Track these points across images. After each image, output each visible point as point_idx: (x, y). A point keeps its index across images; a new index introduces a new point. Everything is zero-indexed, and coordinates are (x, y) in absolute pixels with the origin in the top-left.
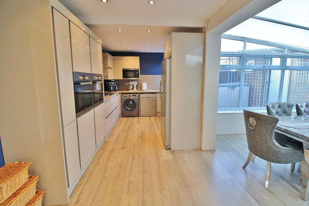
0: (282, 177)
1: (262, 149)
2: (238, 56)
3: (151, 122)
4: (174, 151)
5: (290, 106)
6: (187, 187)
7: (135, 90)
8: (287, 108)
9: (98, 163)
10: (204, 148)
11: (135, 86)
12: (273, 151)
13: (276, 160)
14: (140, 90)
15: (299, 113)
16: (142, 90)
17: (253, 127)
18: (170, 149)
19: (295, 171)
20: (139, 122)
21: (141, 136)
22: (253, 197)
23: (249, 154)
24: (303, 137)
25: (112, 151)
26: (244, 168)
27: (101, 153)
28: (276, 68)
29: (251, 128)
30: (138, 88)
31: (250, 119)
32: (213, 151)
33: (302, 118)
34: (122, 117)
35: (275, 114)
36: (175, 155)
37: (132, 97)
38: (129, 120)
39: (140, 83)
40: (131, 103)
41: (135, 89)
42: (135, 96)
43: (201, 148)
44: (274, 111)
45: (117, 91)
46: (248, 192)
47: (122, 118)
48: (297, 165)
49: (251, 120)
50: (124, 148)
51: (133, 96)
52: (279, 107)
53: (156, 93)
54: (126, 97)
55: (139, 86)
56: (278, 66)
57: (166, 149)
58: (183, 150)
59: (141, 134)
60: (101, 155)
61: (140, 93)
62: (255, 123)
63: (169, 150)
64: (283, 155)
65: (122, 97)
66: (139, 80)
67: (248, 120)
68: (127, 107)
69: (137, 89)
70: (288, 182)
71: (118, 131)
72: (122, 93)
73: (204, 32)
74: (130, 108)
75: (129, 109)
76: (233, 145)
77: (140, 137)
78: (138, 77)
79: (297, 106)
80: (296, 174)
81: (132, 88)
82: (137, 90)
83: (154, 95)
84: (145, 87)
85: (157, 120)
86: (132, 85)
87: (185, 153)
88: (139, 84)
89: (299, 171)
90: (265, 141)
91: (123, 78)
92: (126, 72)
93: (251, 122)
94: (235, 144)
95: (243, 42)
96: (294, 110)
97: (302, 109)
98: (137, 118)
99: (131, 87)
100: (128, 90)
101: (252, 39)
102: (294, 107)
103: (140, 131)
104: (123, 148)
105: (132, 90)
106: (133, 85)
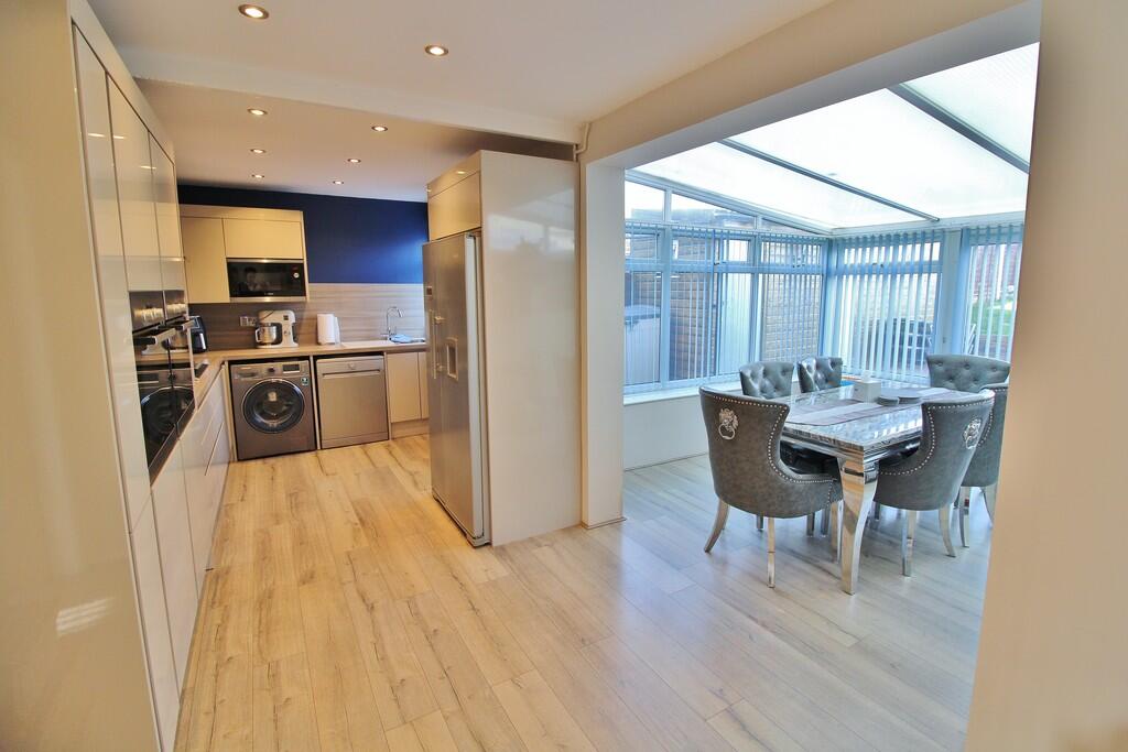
0: (793, 552)
1: (754, 488)
2: (652, 231)
3: (377, 465)
4: (502, 548)
5: (786, 371)
6: (587, 643)
7: (289, 347)
8: (781, 377)
9: (223, 663)
10: (591, 520)
11: (287, 327)
12: (780, 487)
13: (786, 511)
14: (308, 342)
15: (805, 386)
16: (319, 344)
17: (731, 433)
18: (489, 544)
19: (815, 531)
20: (327, 469)
21: (361, 520)
22: (750, 617)
23: (720, 509)
24: (836, 444)
25: (265, 600)
26: (708, 550)
27: (219, 622)
28: (738, 269)
29: (728, 438)
30: (300, 337)
31: (722, 415)
32: (616, 523)
33: (812, 398)
34: (239, 460)
35: (758, 393)
36: (512, 560)
37: (281, 375)
38: (279, 471)
39: (306, 315)
40: (273, 397)
41: (288, 340)
42: (296, 367)
43: (584, 520)
44: (756, 386)
45: (205, 355)
46: (739, 610)
47: (239, 465)
48: (819, 515)
49: (727, 417)
50: (312, 577)
51: (286, 368)
52: (765, 373)
53: (380, 353)
54: (253, 375)
55: (307, 330)
56: (743, 263)
57: (475, 547)
58: (531, 540)
59: (358, 514)
60: (222, 626)
61: (316, 358)
62: (735, 423)
63: (485, 549)
64: (801, 494)
65: (236, 377)
66: (304, 303)
67: (718, 417)
68: (260, 419)
69: (295, 339)
70: (807, 560)
71: (247, 520)
72: (231, 363)
73: (577, 160)
74: (276, 418)
75: (273, 423)
76: (661, 494)
77: (359, 526)
78: (303, 293)
79: (801, 368)
80: (818, 540)
81: (274, 336)
82: (296, 345)
83: (376, 361)
84: (331, 331)
85: (397, 450)
86: (273, 324)
87: (539, 546)
88: (304, 321)
89: (825, 530)
90: (761, 467)
91: (232, 295)
92: (242, 275)
93: (725, 422)
94: (665, 491)
95: (662, 192)
96: (795, 378)
97: (811, 375)
98: (309, 456)
99: (270, 335)
100: (256, 345)
101: (683, 186)
102: (795, 371)
103: (349, 504)
104: (308, 578)
105: (273, 344)
106: (279, 327)
